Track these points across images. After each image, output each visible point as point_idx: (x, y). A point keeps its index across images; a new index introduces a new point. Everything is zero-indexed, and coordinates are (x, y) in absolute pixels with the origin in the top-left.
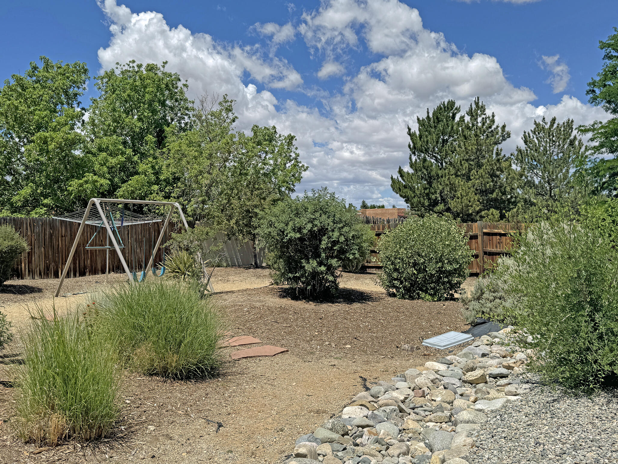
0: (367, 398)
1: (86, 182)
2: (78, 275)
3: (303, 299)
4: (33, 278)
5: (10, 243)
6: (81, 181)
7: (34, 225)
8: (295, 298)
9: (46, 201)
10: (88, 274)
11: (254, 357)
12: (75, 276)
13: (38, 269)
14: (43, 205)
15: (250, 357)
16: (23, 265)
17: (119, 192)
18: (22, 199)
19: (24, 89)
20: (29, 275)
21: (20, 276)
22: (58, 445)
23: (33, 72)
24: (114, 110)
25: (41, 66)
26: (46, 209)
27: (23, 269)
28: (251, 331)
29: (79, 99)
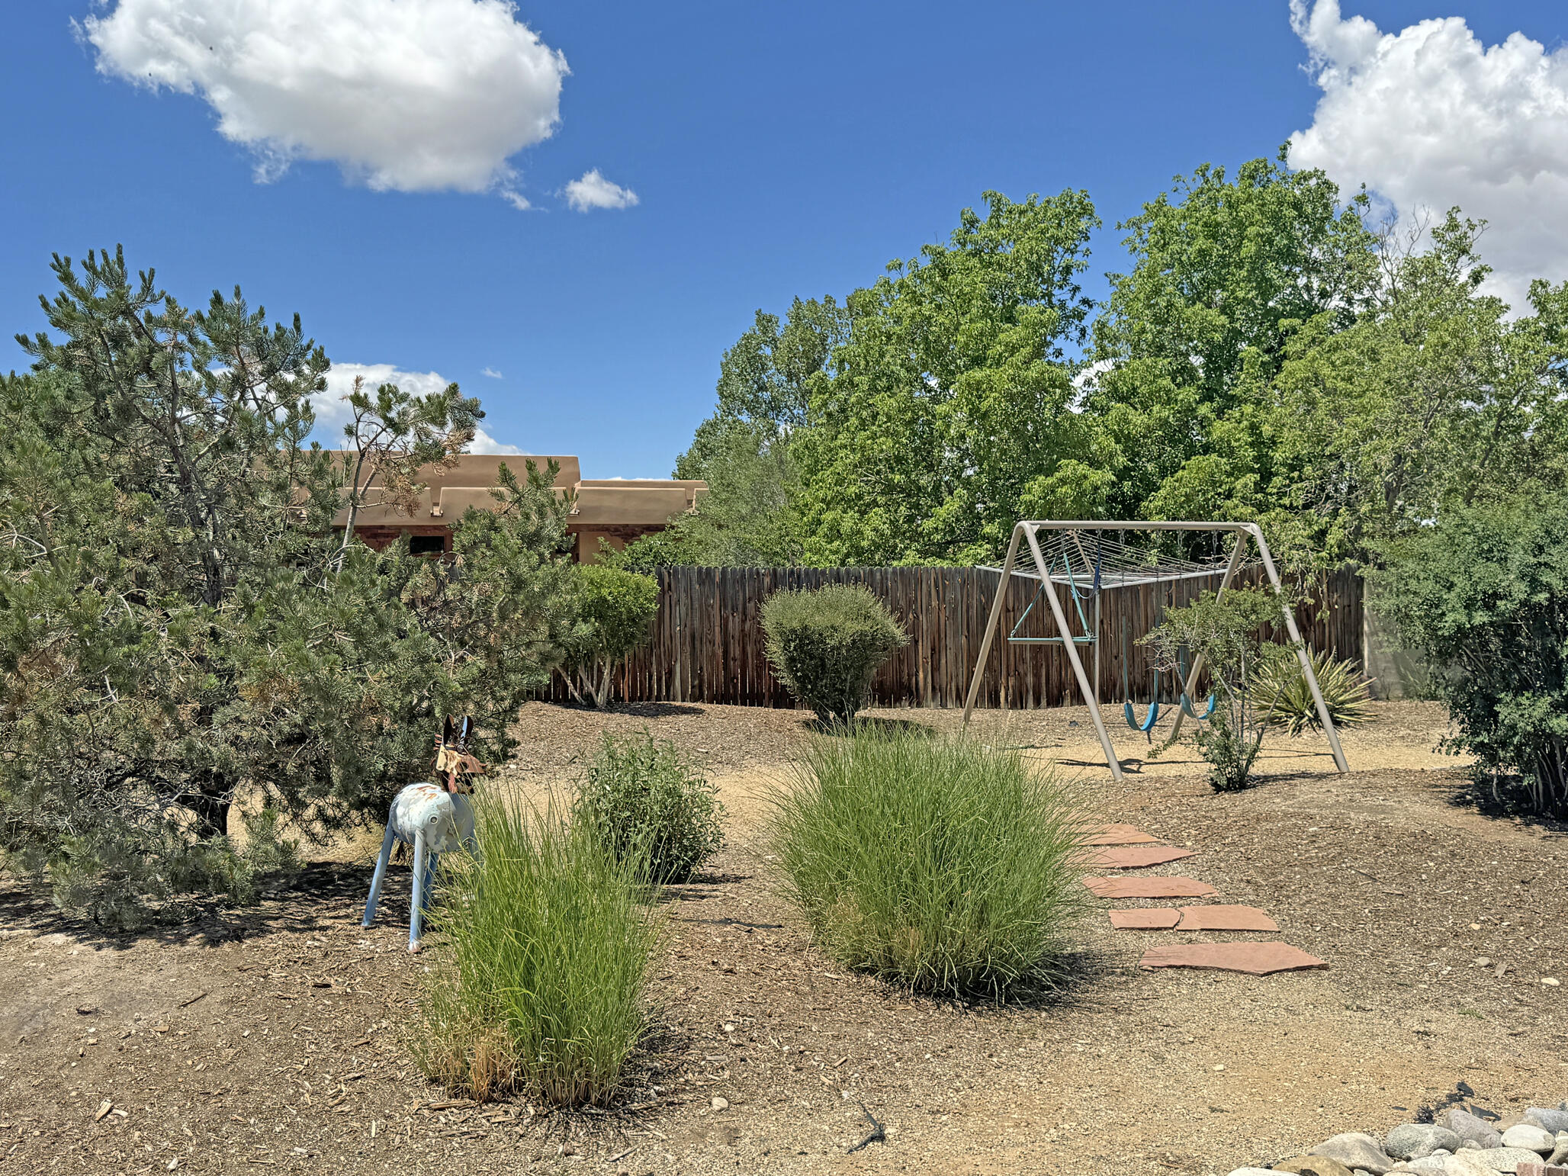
0: (1348, 1156)
1: (1063, 481)
2: (1044, 702)
3: (1516, 813)
4: (944, 706)
5: (859, 628)
6: (1050, 480)
7: (944, 584)
8: (1491, 809)
9: (987, 529)
10: (1068, 701)
11: (1205, 968)
12: (1037, 703)
13: (953, 684)
14: (984, 538)
15: (1191, 967)
16: (921, 675)
17: (1156, 500)
18: (941, 526)
19: (944, 275)
20: (934, 698)
21: (916, 699)
22: (489, 1100)
23: (968, 232)
24: (1157, 291)
25: (984, 216)
26: (988, 546)
27: (921, 684)
28: (1278, 894)
29: (1075, 279)
